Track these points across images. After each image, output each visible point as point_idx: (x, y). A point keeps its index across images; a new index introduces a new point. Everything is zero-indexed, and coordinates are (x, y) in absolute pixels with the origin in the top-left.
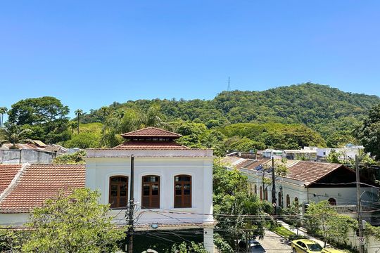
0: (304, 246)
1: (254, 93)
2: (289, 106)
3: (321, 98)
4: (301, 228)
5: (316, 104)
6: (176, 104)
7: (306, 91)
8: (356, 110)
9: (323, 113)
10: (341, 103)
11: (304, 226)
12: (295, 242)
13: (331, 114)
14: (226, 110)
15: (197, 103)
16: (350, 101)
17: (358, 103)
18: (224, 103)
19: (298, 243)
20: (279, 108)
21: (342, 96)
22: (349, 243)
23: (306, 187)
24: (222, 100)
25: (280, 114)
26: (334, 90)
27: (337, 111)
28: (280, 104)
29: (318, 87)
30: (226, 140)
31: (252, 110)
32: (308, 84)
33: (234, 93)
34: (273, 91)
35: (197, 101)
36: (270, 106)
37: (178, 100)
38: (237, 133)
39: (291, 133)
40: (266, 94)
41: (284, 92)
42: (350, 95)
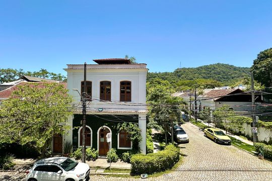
0: (212, 132)
1: (192, 69)
2: (209, 74)
3: (224, 70)
4: (211, 124)
5: (222, 72)
6: (157, 74)
7: (217, 67)
8: (243, 75)
9: (226, 77)
10: (235, 72)
11: (213, 123)
12: (206, 130)
13: (230, 77)
14: (179, 76)
15: (166, 74)
16: (239, 71)
17: (244, 72)
18: (178, 73)
19: (208, 130)
20: (204, 75)
21: (235, 69)
22: (243, 132)
23: (215, 101)
24: (177, 72)
25: (204, 78)
26: (232, 66)
27: (233, 76)
28: (204, 73)
29: (223, 65)
30: (177, 87)
31: (191, 76)
32: (218, 64)
33: (183, 69)
34: (201, 67)
35: (166, 73)
36: (200, 74)
37: (158, 72)
38: (183, 84)
39: (209, 83)
40: (198, 69)
41: (206, 68)
42: (240, 68)
